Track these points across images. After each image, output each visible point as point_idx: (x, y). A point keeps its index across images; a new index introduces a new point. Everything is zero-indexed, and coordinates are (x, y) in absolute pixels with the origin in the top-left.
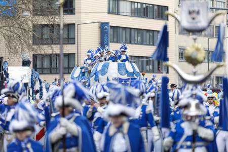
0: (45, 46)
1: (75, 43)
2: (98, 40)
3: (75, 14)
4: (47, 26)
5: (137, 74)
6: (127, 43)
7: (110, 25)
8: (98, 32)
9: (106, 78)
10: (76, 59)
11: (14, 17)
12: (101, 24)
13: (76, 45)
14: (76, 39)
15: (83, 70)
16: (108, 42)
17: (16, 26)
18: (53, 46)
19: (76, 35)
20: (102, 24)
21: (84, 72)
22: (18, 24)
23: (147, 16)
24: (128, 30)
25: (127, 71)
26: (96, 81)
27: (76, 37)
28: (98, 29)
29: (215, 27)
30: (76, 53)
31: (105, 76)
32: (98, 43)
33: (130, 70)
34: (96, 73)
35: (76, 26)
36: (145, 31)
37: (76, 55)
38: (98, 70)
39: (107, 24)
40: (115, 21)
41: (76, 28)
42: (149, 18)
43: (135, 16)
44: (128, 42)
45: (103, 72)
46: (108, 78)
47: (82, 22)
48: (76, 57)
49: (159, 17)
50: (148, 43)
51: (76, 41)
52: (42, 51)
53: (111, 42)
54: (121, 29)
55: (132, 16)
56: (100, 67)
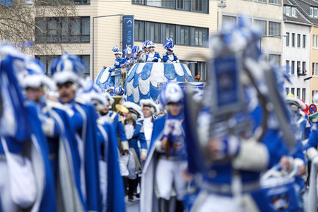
0: (52, 45)
1: (89, 42)
2: (119, 38)
3: (89, 4)
4: (56, 19)
5: (189, 78)
6: (157, 43)
7: (135, 18)
8: (119, 27)
9: (149, 83)
10: (91, 62)
11: (13, 7)
12: (123, 17)
13: (91, 44)
14: (91, 37)
15: (113, 74)
16: (132, 41)
17: (16, 18)
18: (62, 45)
19: (91, 31)
20: (125, 17)
21: (114, 77)
22: (19, 16)
23: (182, 7)
24: (157, 25)
25: (176, 75)
26: (135, 87)
27: (91, 34)
28: (119, 24)
29: (268, 23)
30: (91, 54)
31: (147, 81)
32: (119, 41)
33: (181, 73)
34: (135, 77)
35: (91, 19)
36: (179, 27)
37: (91, 57)
38: (138, 73)
39: (132, 17)
40: (141, 13)
41: (91, 22)
42: (185, 10)
43: (166, 8)
44: (157, 40)
45: (145, 76)
46: (151, 84)
47: (99, 15)
48: (91, 59)
49: (197, 9)
50: (182, 42)
51: (91, 39)
52: (48, 51)
53: (135, 41)
54: (148, 24)
55: (162, 7)
56: (140, 68)
